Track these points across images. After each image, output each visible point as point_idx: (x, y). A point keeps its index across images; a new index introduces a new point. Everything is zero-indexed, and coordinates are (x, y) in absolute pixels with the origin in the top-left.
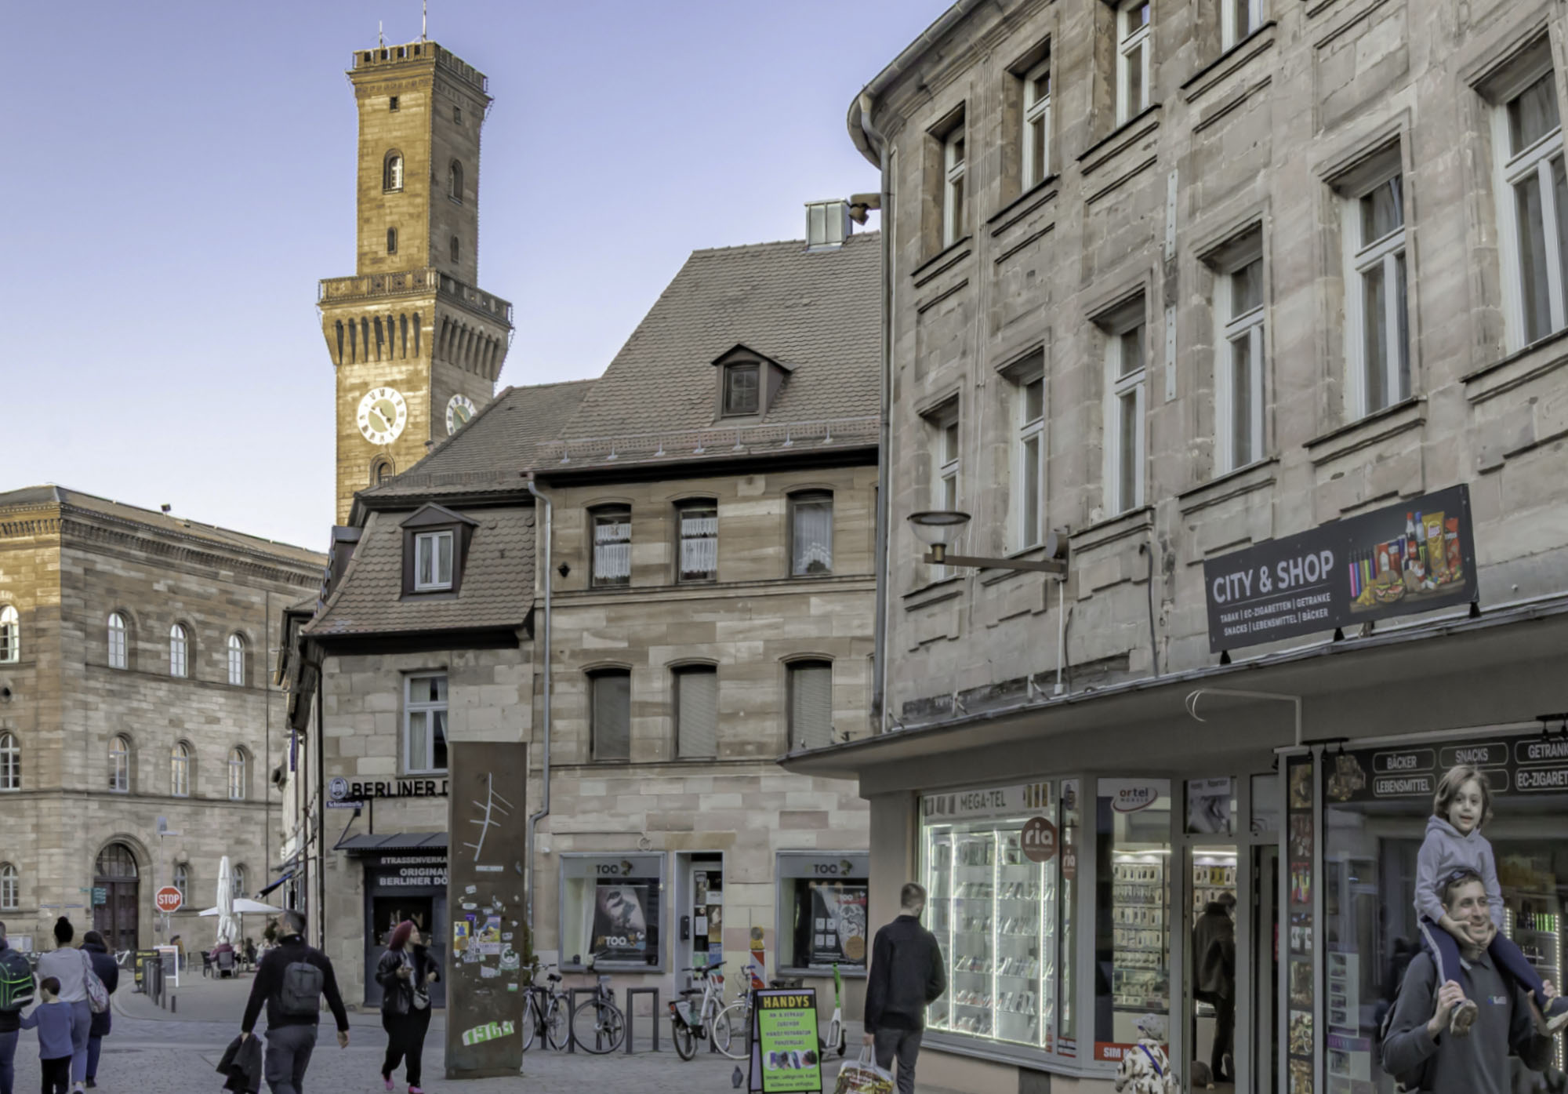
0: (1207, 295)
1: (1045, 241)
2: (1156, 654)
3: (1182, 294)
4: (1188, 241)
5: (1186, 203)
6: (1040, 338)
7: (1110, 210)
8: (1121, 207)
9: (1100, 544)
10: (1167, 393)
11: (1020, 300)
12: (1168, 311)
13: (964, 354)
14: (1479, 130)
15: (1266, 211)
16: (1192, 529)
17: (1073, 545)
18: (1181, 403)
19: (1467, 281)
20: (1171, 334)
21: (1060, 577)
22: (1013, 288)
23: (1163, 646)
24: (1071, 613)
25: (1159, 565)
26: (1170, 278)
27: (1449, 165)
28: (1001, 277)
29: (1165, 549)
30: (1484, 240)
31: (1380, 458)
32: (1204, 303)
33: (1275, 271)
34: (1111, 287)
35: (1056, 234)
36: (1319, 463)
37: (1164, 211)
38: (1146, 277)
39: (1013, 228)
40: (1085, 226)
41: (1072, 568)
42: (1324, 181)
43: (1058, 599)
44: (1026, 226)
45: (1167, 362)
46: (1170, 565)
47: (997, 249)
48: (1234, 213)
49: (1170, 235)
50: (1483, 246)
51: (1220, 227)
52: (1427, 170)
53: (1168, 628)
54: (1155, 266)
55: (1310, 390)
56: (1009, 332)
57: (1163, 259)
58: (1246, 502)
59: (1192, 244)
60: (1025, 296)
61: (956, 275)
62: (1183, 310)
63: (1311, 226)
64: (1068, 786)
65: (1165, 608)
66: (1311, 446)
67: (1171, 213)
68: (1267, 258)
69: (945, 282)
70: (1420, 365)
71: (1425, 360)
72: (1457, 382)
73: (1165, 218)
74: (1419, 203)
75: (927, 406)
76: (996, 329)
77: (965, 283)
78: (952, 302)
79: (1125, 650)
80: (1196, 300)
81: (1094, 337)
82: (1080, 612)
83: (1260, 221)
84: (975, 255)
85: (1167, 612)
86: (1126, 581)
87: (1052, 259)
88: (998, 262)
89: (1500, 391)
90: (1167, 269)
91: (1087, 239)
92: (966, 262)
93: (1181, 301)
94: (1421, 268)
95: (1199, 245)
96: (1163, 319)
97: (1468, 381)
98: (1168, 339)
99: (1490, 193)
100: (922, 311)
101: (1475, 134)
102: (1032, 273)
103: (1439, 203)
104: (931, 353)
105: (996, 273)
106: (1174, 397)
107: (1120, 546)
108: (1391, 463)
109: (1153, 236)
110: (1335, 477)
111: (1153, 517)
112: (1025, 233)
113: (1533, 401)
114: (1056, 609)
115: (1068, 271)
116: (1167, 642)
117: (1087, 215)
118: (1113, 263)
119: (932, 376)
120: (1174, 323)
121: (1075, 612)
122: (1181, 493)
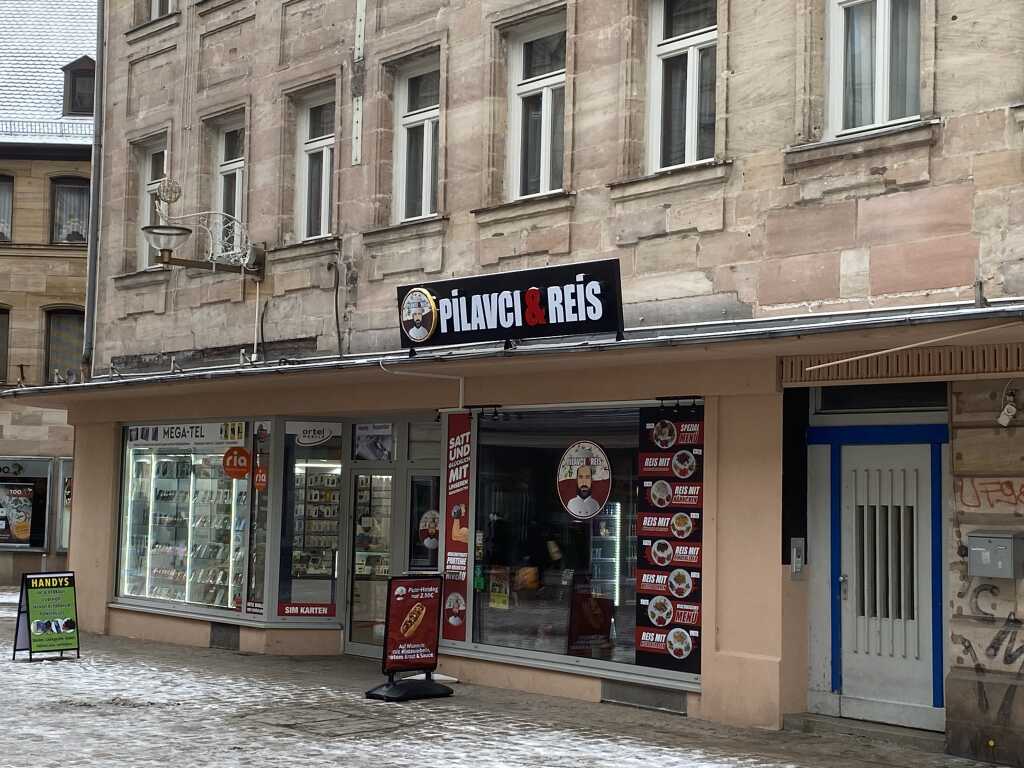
0: (389, 93)
1: (246, 27)
2: (340, 340)
3: (368, 88)
4: (375, 50)
5: (373, 21)
6: (241, 102)
7: (304, 14)
8: (315, 13)
9: (293, 259)
10: (353, 159)
11: (224, 69)
12: (355, 99)
13: (172, 102)
14: (638, 16)
15: (445, 40)
16: (373, 257)
17: (269, 257)
18: (365, 168)
19: (617, 118)
20: (358, 116)
21: (257, 279)
22: (217, 59)
23: (346, 335)
24: (266, 305)
25: (343, 279)
26: (358, 75)
27: (609, 36)
28: (205, 48)
29: (349, 268)
30: (635, 94)
31: (534, 228)
32: (387, 98)
33: (450, 85)
34: (305, 71)
35: (256, 23)
36: (483, 226)
37: (354, 23)
38: (337, 71)
39: (218, 13)
40: (283, 22)
41: (268, 273)
42: (496, 27)
43: (255, 294)
44: (229, 14)
45: (354, 136)
46: (353, 280)
47: (204, 27)
48: (415, 37)
49: (359, 43)
50: (633, 98)
51: (403, 44)
52: (588, 36)
53: (351, 323)
54: (345, 63)
55: (477, 174)
56: (212, 92)
57: (353, 60)
58: (421, 243)
59: (378, 53)
60: (227, 66)
61: (164, 41)
62: (369, 101)
63: (483, 58)
64: (261, 426)
65: (348, 309)
66: (477, 212)
67: (360, 28)
68: (443, 75)
69: (155, 44)
70: (572, 171)
71: (576, 167)
72: (603, 186)
73: (354, 29)
74: (580, 58)
75: (137, 137)
76: (201, 88)
77: (174, 47)
78: (161, 60)
79: (314, 335)
80: (380, 95)
81: (289, 108)
82: (274, 305)
83: (439, 46)
84: (183, 28)
85: (350, 312)
86: (313, 287)
87: (253, 42)
88: (203, 37)
89: (638, 197)
90: (356, 69)
91: (284, 33)
92: (175, 32)
93: (367, 94)
94: (577, 105)
95: (385, 55)
96: (350, 105)
97: (612, 187)
98: (355, 120)
99: (643, 61)
100: (132, 64)
101: (635, 18)
102: (234, 50)
103: (598, 62)
104: (141, 96)
105: (202, 45)
106: (359, 162)
107: (312, 262)
108: (544, 232)
109: (343, 41)
110: (495, 235)
111: (339, 246)
112: (228, 18)
113: (667, 206)
114: (253, 301)
115: (267, 54)
116: (349, 334)
117: (284, 14)
118: (307, 55)
119: (141, 115)
120: (360, 109)
121: (271, 304)
122: (365, 231)
